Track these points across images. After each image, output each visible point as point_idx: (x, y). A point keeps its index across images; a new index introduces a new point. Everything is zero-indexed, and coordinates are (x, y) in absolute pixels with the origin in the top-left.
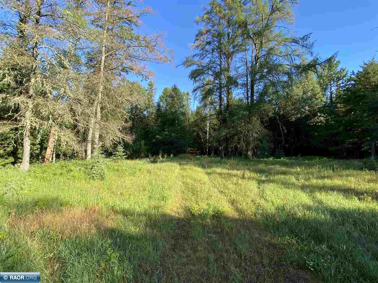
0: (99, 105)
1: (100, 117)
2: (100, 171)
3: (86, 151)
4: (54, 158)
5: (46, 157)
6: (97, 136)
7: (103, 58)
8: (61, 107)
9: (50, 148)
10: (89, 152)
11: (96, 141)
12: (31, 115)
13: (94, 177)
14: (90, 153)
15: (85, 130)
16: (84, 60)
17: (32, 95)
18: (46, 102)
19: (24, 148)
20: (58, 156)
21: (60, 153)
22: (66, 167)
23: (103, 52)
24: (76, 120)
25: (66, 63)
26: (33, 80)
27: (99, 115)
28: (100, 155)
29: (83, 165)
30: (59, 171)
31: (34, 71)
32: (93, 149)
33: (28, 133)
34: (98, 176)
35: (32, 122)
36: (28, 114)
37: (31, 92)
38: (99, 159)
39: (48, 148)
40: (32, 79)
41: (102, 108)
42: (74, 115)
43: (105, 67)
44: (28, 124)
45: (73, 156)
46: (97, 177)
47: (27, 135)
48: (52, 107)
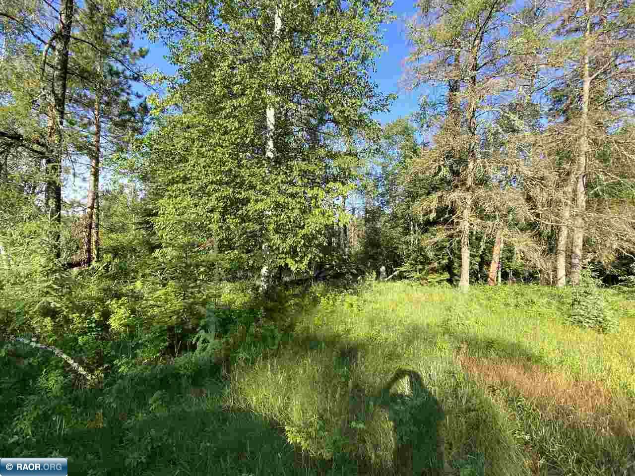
0: (580, 180)
1: (584, 204)
2: (595, 312)
3: (555, 269)
4: (500, 279)
5: (490, 276)
6: (579, 242)
7: (587, 86)
8: (512, 198)
9: (495, 262)
10: (562, 272)
11: (578, 252)
12: (470, 215)
13: (582, 322)
14: (564, 273)
15: (552, 230)
16: (545, 105)
17: (470, 186)
18: (490, 192)
19: (462, 261)
20: (505, 276)
21: (508, 271)
22: (522, 295)
23: (586, 73)
24: (538, 215)
25: (518, 123)
26: (471, 165)
27: (582, 199)
28: (591, 281)
29: (553, 296)
30: (512, 301)
31: (473, 151)
32: (570, 267)
33: (467, 241)
34: (591, 321)
35: (472, 224)
36: (467, 213)
37: (469, 182)
38: (588, 286)
39: (493, 262)
40: (470, 162)
41: (588, 186)
42: (535, 206)
43: (592, 101)
44: (467, 227)
45: (531, 277)
46: (588, 322)
47: (466, 243)
48: (498, 199)
